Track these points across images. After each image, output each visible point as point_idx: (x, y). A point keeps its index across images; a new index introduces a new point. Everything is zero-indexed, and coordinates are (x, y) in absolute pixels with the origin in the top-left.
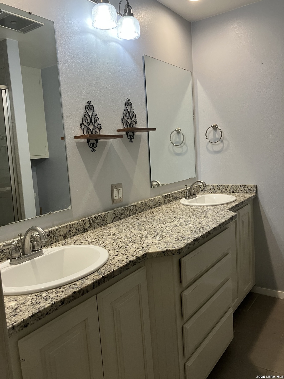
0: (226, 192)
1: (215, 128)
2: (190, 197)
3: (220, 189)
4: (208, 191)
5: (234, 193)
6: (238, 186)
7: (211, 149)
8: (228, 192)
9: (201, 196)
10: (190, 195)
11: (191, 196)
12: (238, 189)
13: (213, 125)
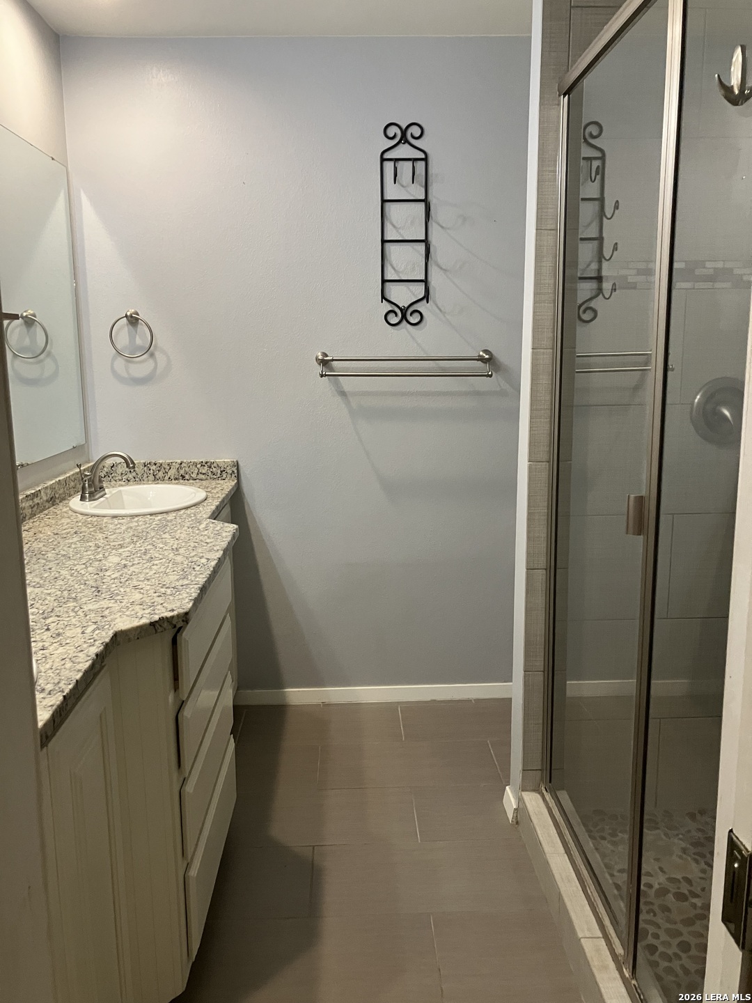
0: (167, 478)
1: (133, 320)
2: (94, 496)
3: (152, 471)
4: (120, 478)
5: (186, 481)
6: (195, 464)
7: (125, 374)
8: (172, 477)
9: (114, 491)
10: (93, 489)
11: (96, 491)
12: (196, 472)
13: (128, 314)
